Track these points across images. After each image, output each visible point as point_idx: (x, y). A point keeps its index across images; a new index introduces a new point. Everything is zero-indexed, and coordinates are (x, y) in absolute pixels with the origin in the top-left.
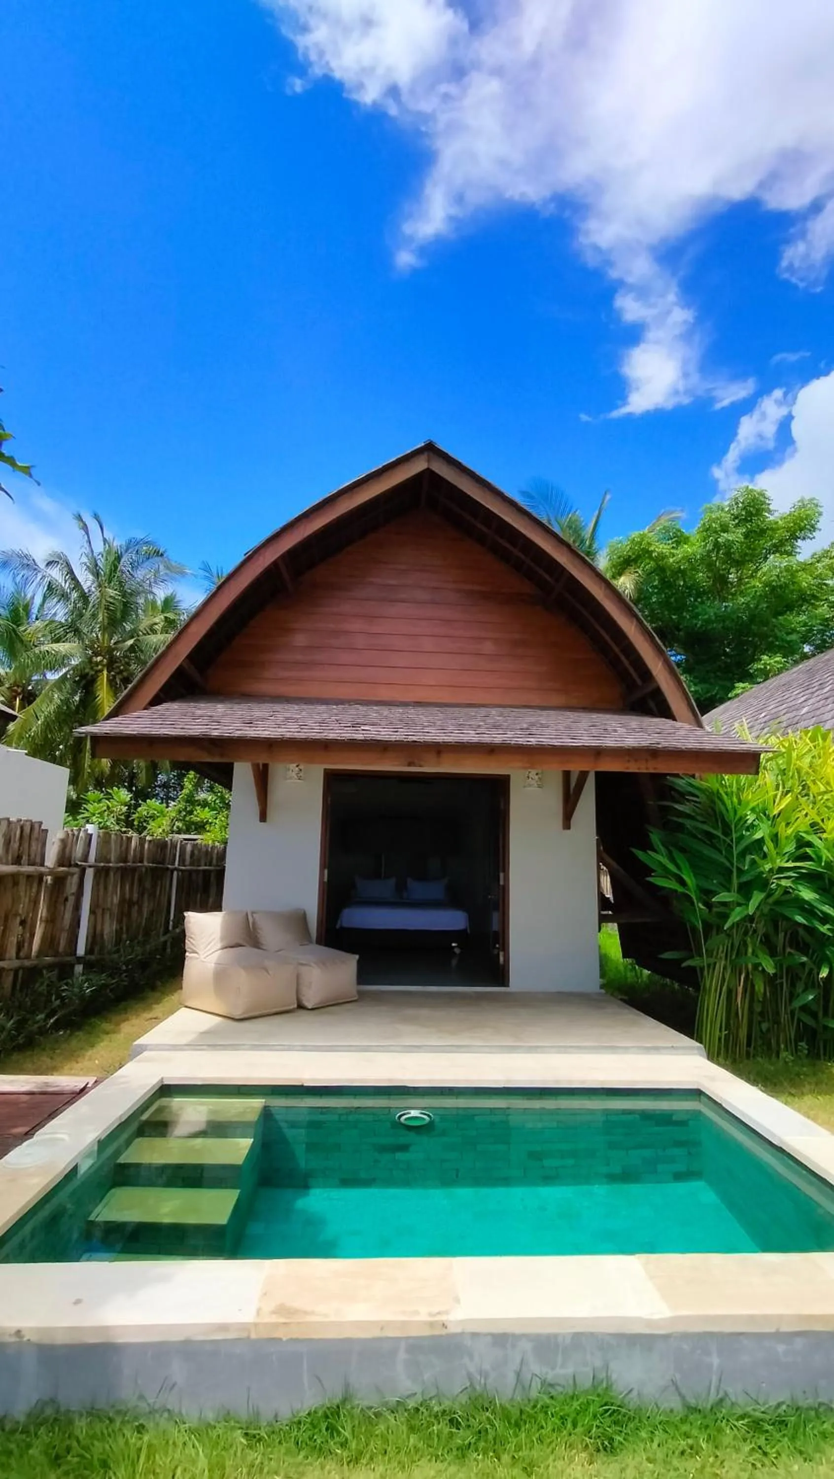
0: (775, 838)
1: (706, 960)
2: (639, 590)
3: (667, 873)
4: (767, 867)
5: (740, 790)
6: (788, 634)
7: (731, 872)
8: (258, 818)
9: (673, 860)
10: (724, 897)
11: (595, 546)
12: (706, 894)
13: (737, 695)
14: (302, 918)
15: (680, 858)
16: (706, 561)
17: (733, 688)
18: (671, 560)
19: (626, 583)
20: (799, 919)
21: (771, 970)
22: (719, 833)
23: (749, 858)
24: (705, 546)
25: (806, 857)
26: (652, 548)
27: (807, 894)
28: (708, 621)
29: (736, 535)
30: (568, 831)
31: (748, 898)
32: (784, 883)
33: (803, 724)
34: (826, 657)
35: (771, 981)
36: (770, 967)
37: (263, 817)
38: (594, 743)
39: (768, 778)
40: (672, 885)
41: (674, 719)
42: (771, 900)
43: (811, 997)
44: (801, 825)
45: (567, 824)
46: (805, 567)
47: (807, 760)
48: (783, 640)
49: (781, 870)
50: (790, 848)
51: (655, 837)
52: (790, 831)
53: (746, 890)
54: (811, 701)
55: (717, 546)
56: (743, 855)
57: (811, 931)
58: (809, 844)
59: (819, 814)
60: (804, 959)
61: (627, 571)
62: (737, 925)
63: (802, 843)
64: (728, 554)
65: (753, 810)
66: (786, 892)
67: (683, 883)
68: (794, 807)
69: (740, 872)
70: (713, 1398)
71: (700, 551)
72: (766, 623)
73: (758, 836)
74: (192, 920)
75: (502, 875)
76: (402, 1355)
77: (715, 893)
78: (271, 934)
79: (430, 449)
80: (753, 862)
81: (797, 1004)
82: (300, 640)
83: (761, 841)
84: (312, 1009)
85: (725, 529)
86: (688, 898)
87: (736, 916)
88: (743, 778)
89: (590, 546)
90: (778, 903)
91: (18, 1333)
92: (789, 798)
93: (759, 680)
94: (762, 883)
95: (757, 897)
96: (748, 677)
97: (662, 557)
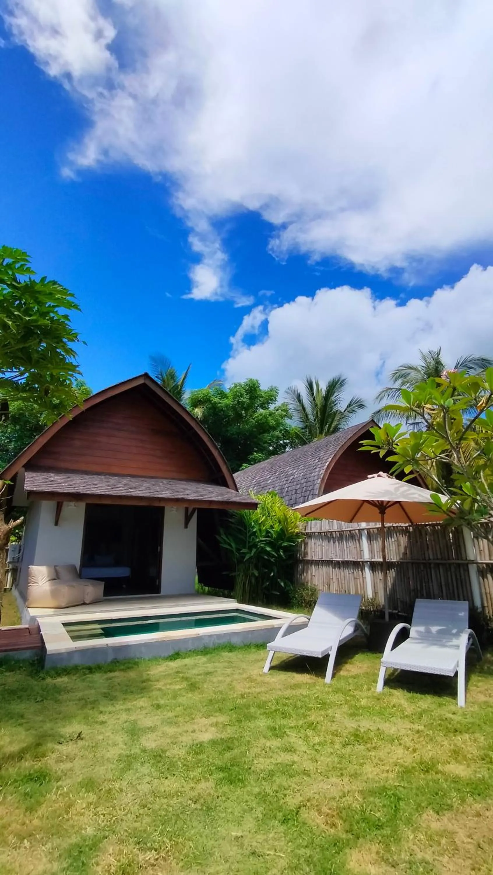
0: (260, 530)
1: (237, 573)
2: (204, 415)
3: (225, 542)
4: (257, 540)
5: (250, 514)
6: (264, 443)
7: (246, 542)
8: (54, 524)
9: (228, 539)
10: (244, 551)
11: (183, 390)
12: (238, 550)
13: (243, 469)
14: (74, 567)
15: (229, 537)
16: (234, 408)
17: (242, 466)
18: (219, 405)
19: (198, 412)
20: (266, 557)
21: (257, 575)
22: (242, 529)
23: (252, 537)
24: (234, 402)
25: (268, 537)
26: (212, 399)
27: (268, 549)
28: (233, 434)
29: (246, 399)
30: (186, 529)
31: (251, 551)
32: (262, 545)
33: (268, 487)
34: (278, 458)
35: (257, 578)
36: (257, 574)
37: (56, 524)
38: (210, 499)
39: (259, 510)
40: (228, 547)
41: (229, 488)
42: (258, 551)
43: (268, 583)
44: (267, 526)
45: (186, 526)
46: (271, 414)
47: (270, 504)
48: (262, 446)
49: (262, 541)
50: (264, 534)
51: (222, 531)
52: (264, 528)
53: (250, 549)
54: (272, 478)
55: (238, 402)
56: (250, 537)
57: (269, 561)
58: (270, 532)
59: (273, 523)
60: (266, 570)
61: (199, 406)
62: (247, 560)
63: (268, 532)
64: (242, 406)
65: (253, 521)
66: (262, 548)
67: (231, 546)
68: (266, 520)
69: (249, 542)
70: (249, 643)
71: (232, 403)
72: (256, 437)
73: (255, 530)
74: (34, 569)
75: (159, 548)
76: (190, 642)
77: (241, 550)
78: (64, 574)
79: (146, 375)
80: (253, 538)
81: (264, 586)
82: (77, 443)
83: (256, 532)
84: (88, 604)
85: (242, 395)
86: (232, 551)
87: (247, 557)
88: (251, 511)
89: (181, 389)
90: (260, 552)
91: (107, 645)
92: (264, 518)
93: (252, 463)
94: (255, 545)
95: (254, 550)
96: (249, 462)
97: (215, 403)
